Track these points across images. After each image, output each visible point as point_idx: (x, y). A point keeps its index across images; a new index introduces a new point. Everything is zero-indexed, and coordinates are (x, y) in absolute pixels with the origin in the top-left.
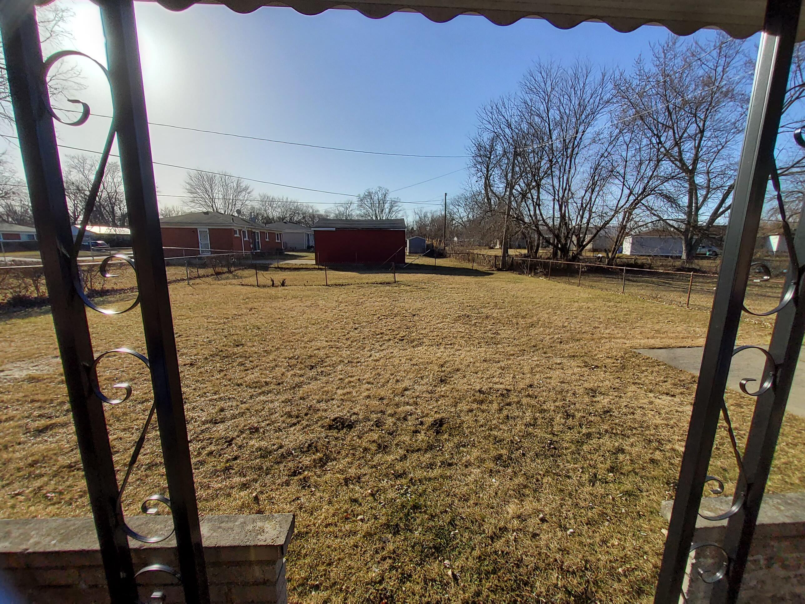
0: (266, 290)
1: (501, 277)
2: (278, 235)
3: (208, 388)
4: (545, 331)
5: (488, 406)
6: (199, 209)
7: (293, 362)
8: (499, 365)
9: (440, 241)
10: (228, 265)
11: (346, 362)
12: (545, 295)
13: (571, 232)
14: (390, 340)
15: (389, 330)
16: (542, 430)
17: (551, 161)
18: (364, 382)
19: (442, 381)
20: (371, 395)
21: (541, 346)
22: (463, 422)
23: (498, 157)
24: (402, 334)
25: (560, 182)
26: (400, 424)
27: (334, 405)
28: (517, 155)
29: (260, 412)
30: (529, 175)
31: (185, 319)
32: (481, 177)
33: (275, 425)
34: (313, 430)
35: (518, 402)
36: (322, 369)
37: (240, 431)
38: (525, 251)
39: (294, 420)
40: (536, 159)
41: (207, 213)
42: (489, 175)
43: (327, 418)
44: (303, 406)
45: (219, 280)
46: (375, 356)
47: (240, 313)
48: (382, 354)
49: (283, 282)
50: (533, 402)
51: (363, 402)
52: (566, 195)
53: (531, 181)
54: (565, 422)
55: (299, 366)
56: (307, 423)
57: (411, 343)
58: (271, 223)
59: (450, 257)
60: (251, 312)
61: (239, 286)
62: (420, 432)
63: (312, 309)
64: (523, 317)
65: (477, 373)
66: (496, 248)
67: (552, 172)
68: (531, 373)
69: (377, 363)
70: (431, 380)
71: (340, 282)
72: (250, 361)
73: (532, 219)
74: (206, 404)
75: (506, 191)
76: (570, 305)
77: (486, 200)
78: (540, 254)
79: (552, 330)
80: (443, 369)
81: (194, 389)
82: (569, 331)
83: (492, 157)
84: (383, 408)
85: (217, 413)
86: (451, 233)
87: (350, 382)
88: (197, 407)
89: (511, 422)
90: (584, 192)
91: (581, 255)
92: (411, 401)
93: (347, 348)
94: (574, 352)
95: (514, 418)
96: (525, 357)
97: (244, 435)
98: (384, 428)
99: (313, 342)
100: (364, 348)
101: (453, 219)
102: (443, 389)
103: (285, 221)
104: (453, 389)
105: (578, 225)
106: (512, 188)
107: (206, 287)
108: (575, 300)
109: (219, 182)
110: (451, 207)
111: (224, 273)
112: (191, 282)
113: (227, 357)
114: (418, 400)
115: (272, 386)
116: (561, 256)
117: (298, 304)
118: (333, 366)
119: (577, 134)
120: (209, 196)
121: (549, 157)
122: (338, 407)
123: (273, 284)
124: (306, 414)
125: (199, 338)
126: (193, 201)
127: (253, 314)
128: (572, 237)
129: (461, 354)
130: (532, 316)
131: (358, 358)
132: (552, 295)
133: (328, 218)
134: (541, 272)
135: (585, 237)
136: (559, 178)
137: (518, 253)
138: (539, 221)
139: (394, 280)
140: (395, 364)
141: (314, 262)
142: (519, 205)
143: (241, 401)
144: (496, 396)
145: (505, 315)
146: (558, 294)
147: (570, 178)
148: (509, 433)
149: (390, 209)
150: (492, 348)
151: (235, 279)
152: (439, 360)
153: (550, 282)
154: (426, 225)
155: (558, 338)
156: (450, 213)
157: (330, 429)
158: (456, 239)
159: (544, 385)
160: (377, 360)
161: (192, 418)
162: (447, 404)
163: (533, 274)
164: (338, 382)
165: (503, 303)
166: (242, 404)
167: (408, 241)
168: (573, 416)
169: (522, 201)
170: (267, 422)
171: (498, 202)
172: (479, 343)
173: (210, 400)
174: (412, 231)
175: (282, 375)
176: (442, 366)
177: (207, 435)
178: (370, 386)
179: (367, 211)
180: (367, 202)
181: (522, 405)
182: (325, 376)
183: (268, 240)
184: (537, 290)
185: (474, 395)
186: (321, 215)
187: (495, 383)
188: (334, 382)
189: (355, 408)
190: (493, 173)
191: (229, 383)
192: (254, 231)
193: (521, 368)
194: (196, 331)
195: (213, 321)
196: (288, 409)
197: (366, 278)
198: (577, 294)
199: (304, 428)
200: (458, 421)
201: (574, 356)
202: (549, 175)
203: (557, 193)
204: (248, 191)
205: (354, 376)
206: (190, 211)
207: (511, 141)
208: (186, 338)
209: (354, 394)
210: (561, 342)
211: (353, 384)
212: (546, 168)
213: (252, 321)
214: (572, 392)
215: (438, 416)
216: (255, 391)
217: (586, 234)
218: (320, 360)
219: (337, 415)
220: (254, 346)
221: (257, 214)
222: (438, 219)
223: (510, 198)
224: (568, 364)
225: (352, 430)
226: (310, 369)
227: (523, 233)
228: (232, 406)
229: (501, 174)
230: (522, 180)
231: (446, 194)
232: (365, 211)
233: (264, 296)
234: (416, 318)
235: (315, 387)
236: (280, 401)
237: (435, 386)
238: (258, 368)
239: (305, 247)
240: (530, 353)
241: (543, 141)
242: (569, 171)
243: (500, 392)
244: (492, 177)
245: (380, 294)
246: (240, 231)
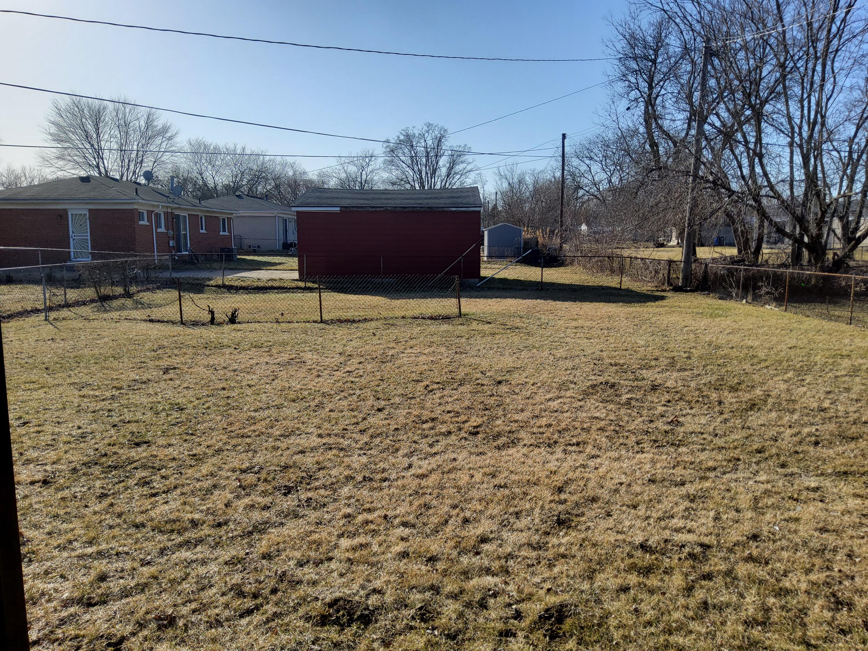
0: (197, 331)
1: (682, 304)
2: (224, 220)
3: (76, 532)
4: (780, 418)
5: (662, 580)
6: (73, 171)
7: (250, 478)
8: (683, 490)
9: (552, 232)
10: (125, 282)
11: (360, 478)
12: (779, 343)
13: (830, 211)
14: (449, 433)
15: (449, 412)
16: (781, 635)
17: (783, 66)
18: (397, 521)
19: (560, 522)
20: (411, 550)
21: (774, 451)
22: (607, 615)
23: (673, 60)
24: (475, 421)
25: (802, 107)
26: (472, 617)
27: (332, 571)
28: (712, 55)
29: (179, 583)
30: (739, 95)
31: (35, 390)
32: (636, 100)
33: (209, 612)
34: (287, 625)
35: (729, 573)
36: (310, 494)
37: (138, 622)
38: (732, 252)
39: (249, 603)
40: (752, 62)
41: (86, 180)
42: (654, 95)
43: (317, 599)
44: (267, 573)
45: (106, 311)
46: (420, 467)
47: (144, 378)
48: (433, 462)
49: (233, 314)
50: (761, 572)
51: (392, 566)
52: (816, 135)
53: (743, 107)
54: (833, 618)
55: (261, 487)
56: (275, 610)
57: (494, 440)
58: (211, 197)
59: (572, 263)
60: (166, 377)
61: (144, 325)
62: (514, 635)
63: (292, 370)
64: (733, 389)
65: (635, 507)
66: (671, 244)
67: (785, 87)
68: (755, 508)
69: (424, 483)
70: (537, 521)
71: (349, 315)
72: (163, 477)
73: (747, 184)
74: (72, 564)
75: (689, 127)
76: (833, 364)
77: (647, 147)
78: (766, 257)
79: (796, 417)
80: (563, 496)
81: (49, 533)
82: (834, 420)
83: (660, 60)
84: (435, 579)
85: (92, 584)
86: (575, 215)
87: (367, 522)
88: (55, 569)
89: (714, 616)
90: (853, 129)
91: (852, 258)
92: (496, 565)
93: (361, 449)
94: (846, 465)
95: (720, 608)
96: (740, 475)
97: (145, 632)
98: (437, 623)
99: (293, 438)
100: (397, 450)
101: (579, 187)
102: (564, 540)
103: (238, 193)
104: (584, 540)
105: (844, 196)
106: (703, 120)
107: (81, 325)
108: (844, 353)
109: (113, 120)
110: (575, 162)
111: (115, 297)
112: (53, 315)
113: (115, 468)
114: (511, 563)
115: (206, 530)
116: (810, 261)
117: (263, 360)
118: (333, 487)
119: (835, 10)
120: (92, 145)
121: (778, 59)
122: (342, 575)
123: (213, 318)
124: (274, 591)
125: (62, 429)
126: (60, 158)
127: (171, 379)
128: (831, 221)
129: (601, 464)
130: (753, 387)
131: (384, 470)
132: (793, 342)
133: (326, 186)
134: (768, 293)
135: (858, 222)
136: (801, 101)
137: (716, 255)
138: (760, 188)
139: (457, 310)
140: (461, 483)
141: (296, 275)
142: (717, 156)
143: (141, 560)
144: (680, 559)
145: (693, 384)
146: (806, 341)
147: (824, 100)
148: (709, 641)
149: (450, 169)
150: (668, 454)
151: (136, 308)
152: (555, 478)
153: (788, 314)
154: (521, 202)
155: (809, 435)
156: (573, 175)
157: (323, 624)
158: (584, 227)
159: (784, 537)
160: (423, 476)
161: (43, 594)
162: (572, 573)
163: (750, 298)
164: (341, 523)
165: (689, 358)
166: (142, 565)
167: (486, 233)
168: (850, 606)
169: (724, 149)
170: (194, 606)
171: (673, 150)
172: (638, 443)
173: (80, 557)
174: (494, 213)
175: (226, 506)
176: (560, 490)
177: (71, 630)
178: (407, 531)
179: (403, 173)
180: (404, 154)
181: (735, 578)
182: (315, 509)
183: (204, 231)
184: (761, 331)
185: (630, 556)
186: (311, 182)
187: (678, 530)
188: (334, 523)
189: (376, 579)
190: (663, 92)
191: (118, 521)
192: (177, 212)
193: (732, 499)
194: (57, 414)
195: (91, 393)
196: (237, 578)
197: (401, 308)
198: (847, 341)
199: (268, 621)
200: (598, 612)
201: (845, 473)
202: (779, 94)
203: (797, 130)
204: (168, 135)
205: (375, 510)
206: (55, 176)
207: (698, 27)
208: (37, 429)
209: (375, 548)
210: (816, 443)
211: (372, 527)
212: (773, 80)
213: (170, 394)
214: (846, 551)
215: (553, 600)
216: (169, 540)
217: (860, 215)
218: (304, 474)
219: (337, 594)
220: (170, 445)
221: (185, 180)
222: (548, 188)
223: (698, 141)
224: (835, 490)
225: (371, 627)
226: (285, 494)
227: (728, 215)
228: (122, 571)
229: (679, 93)
230: (722, 105)
231: (564, 136)
232: (399, 172)
233: (194, 342)
234: (504, 388)
235: (294, 533)
236: (221, 560)
237: (547, 534)
238: (178, 491)
239: (278, 246)
240: (750, 465)
241: (765, 26)
242: (822, 86)
243: (687, 550)
244: (660, 99)
245: (429, 339)
246: (150, 213)
